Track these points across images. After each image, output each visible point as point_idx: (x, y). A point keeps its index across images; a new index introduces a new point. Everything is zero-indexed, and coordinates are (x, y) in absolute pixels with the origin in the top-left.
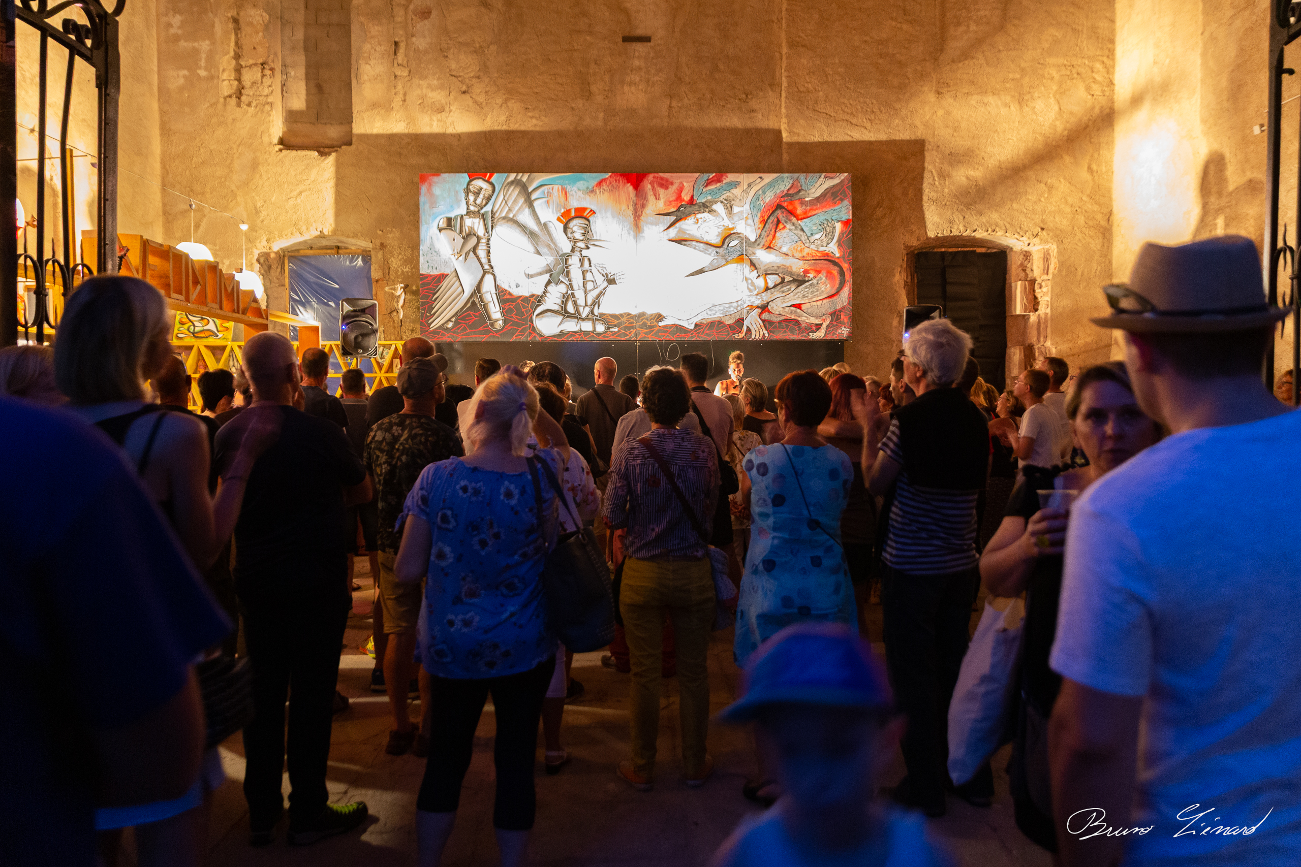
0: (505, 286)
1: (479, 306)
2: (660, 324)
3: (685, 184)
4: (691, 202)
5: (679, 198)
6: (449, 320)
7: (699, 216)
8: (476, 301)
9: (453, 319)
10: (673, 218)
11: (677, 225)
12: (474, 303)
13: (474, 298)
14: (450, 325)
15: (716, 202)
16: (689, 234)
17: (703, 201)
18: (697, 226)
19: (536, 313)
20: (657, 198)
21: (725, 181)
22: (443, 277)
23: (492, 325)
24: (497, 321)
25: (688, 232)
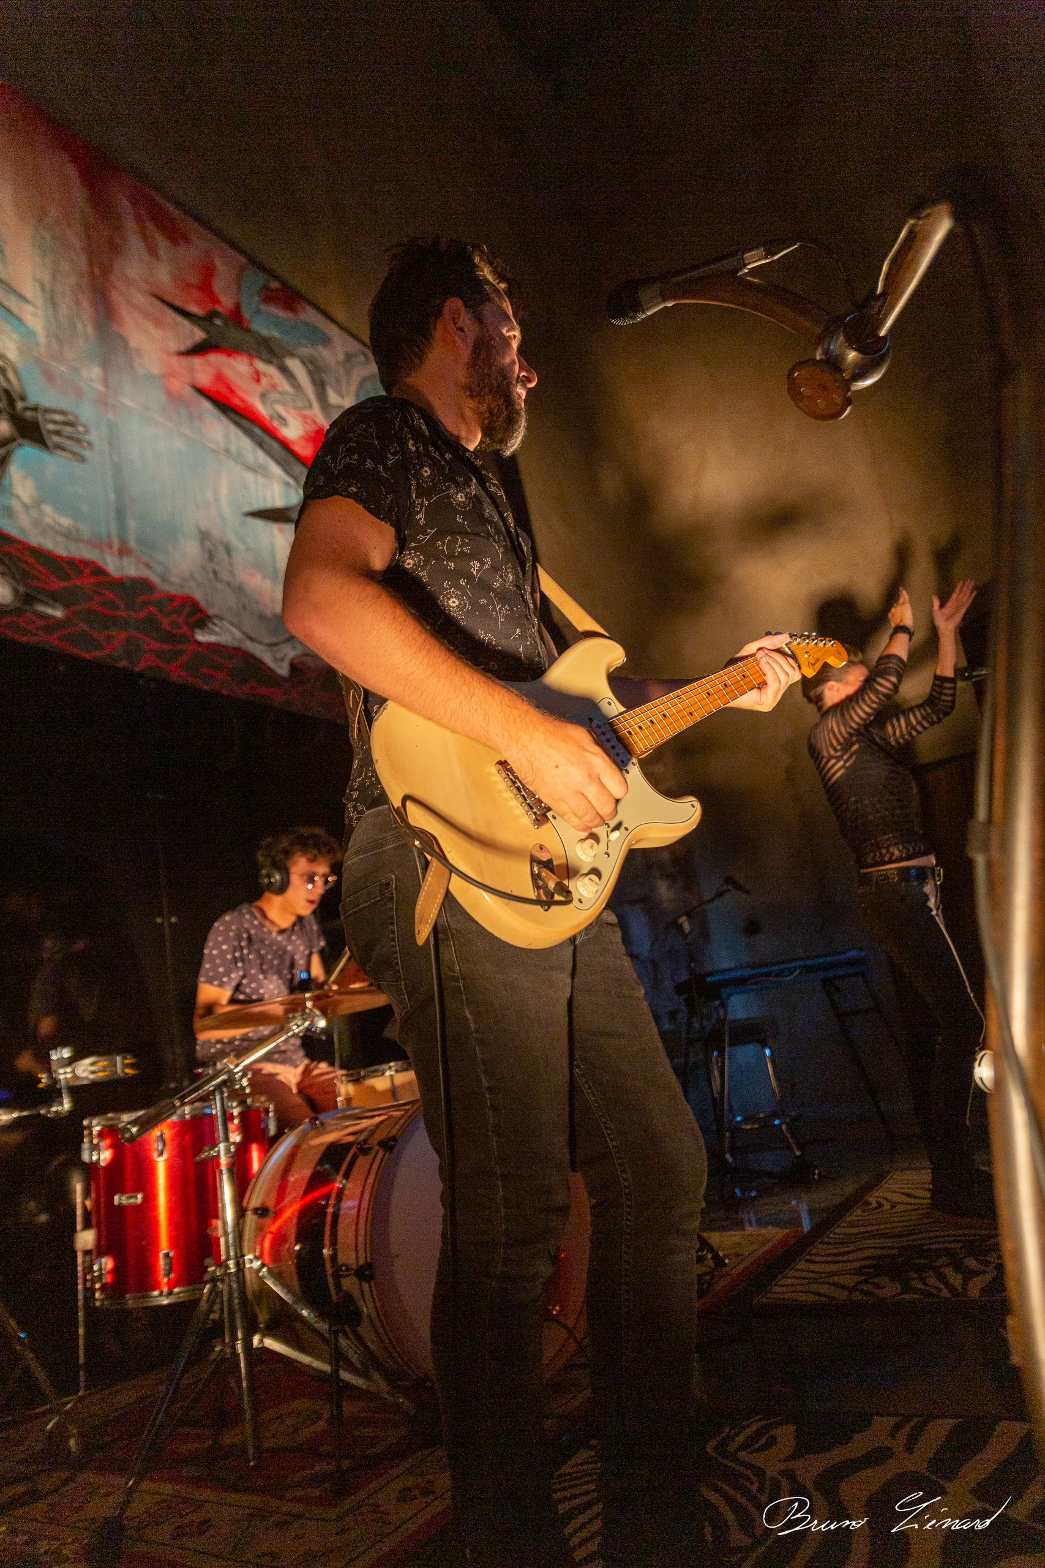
2: (201, 637)
3: (218, 263)
4: (236, 316)
5: (206, 288)
7: (261, 366)
10: (199, 335)
11: (214, 358)
15: (292, 355)
16: (242, 400)
17: (265, 332)
18: (259, 389)
20: (153, 251)
21: (303, 316)
25: (240, 393)
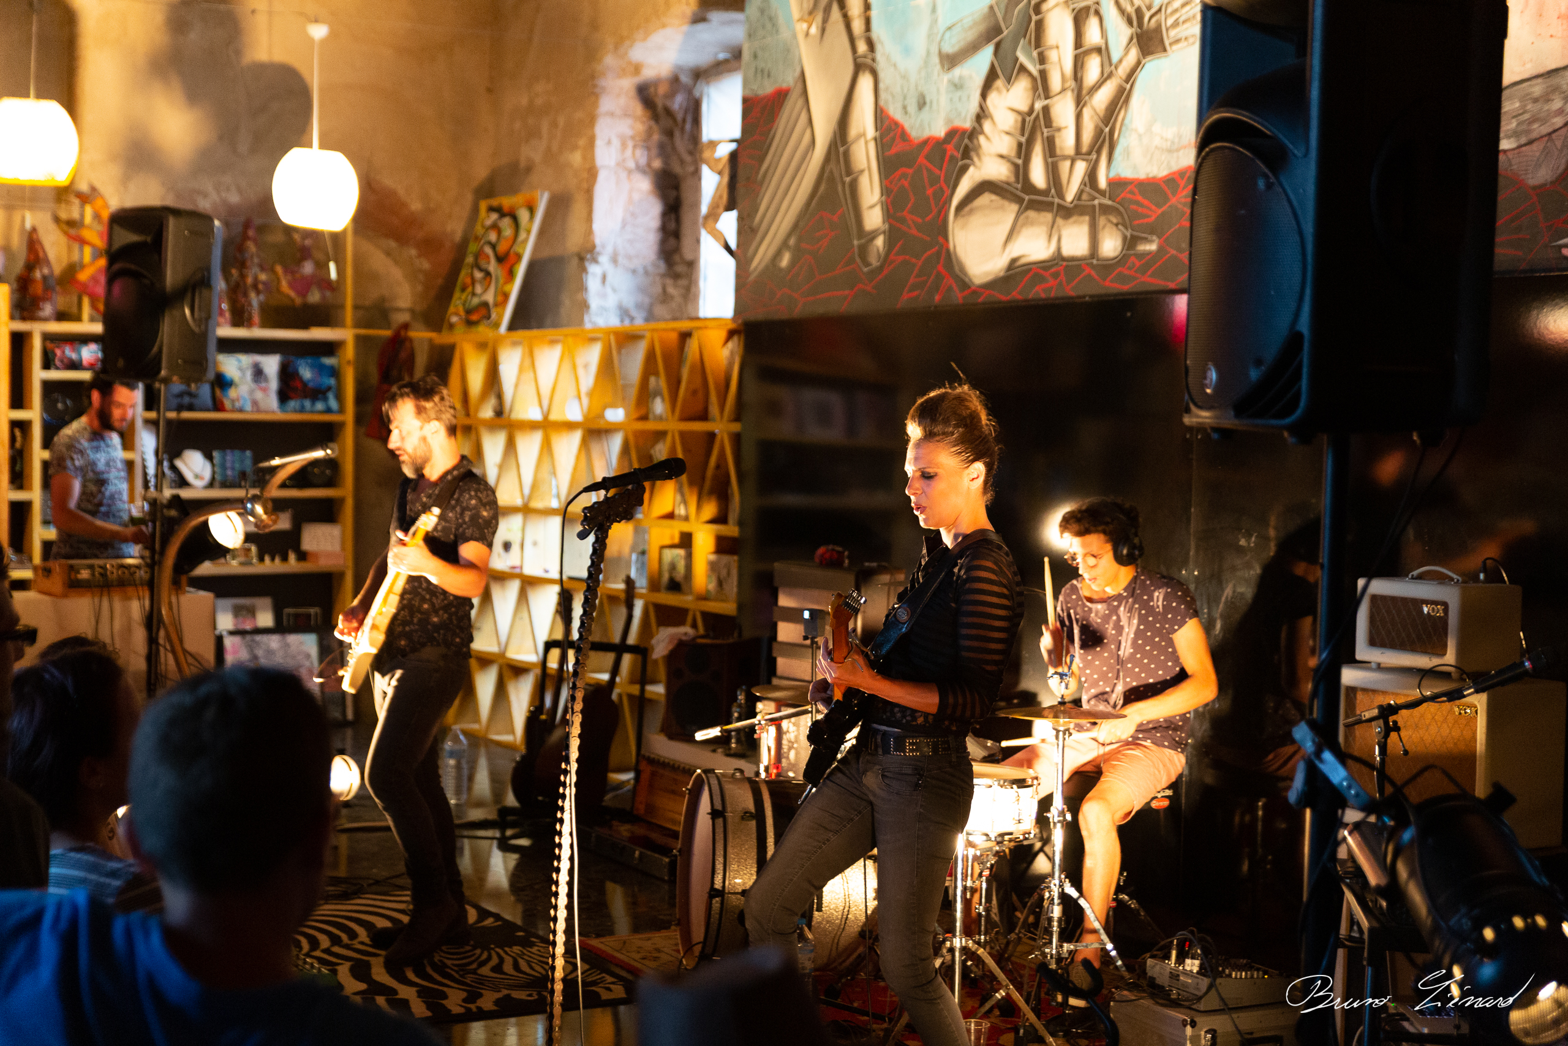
0: (895, 111)
1: (840, 188)
6: (784, 245)
8: (836, 174)
9: (792, 242)
12: (832, 180)
13: (832, 165)
14: (785, 261)
19: (955, 202)
22: (780, 97)
23: (863, 251)
24: (873, 235)
